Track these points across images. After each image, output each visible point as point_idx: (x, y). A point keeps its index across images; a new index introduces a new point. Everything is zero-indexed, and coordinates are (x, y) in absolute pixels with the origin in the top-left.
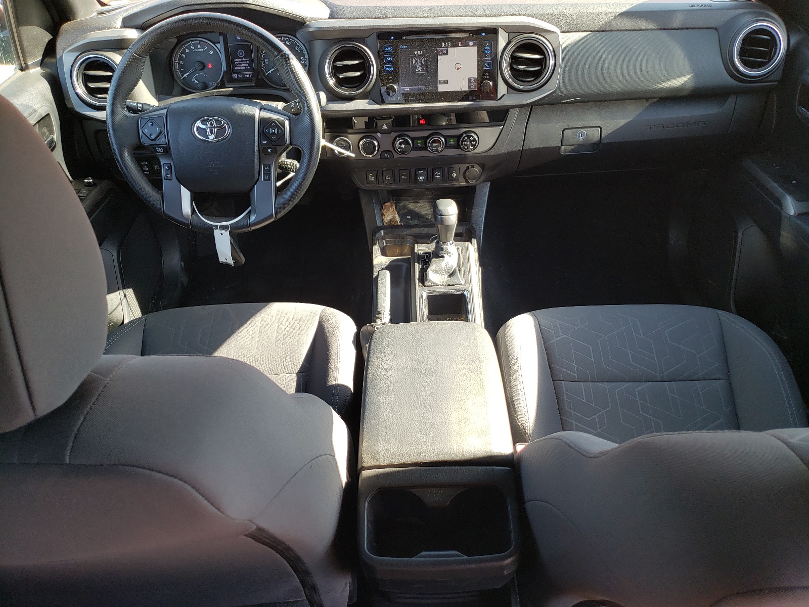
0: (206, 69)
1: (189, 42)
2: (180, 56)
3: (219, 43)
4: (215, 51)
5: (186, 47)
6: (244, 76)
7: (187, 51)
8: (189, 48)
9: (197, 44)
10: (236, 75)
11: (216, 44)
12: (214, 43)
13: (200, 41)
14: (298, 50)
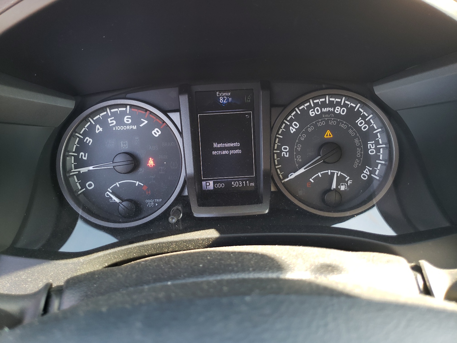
0: (141, 170)
1: (103, 109)
2: (81, 141)
3: (178, 110)
4: (165, 129)
5: (97, 122)
6: (228, 184)
7: (99, 129)
8: (103, 123)
9: (124, 114)
10: (211, 183)
11: (171, 115)
12: (165, 112)
13: (131, 106)
14: (363, 126)
